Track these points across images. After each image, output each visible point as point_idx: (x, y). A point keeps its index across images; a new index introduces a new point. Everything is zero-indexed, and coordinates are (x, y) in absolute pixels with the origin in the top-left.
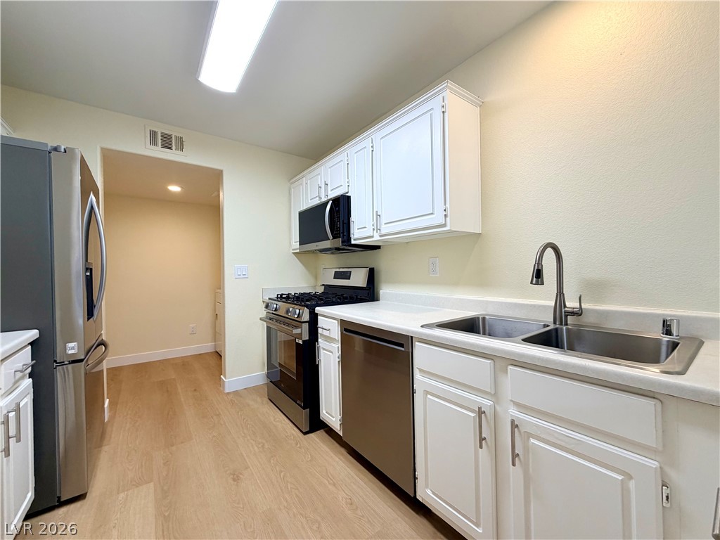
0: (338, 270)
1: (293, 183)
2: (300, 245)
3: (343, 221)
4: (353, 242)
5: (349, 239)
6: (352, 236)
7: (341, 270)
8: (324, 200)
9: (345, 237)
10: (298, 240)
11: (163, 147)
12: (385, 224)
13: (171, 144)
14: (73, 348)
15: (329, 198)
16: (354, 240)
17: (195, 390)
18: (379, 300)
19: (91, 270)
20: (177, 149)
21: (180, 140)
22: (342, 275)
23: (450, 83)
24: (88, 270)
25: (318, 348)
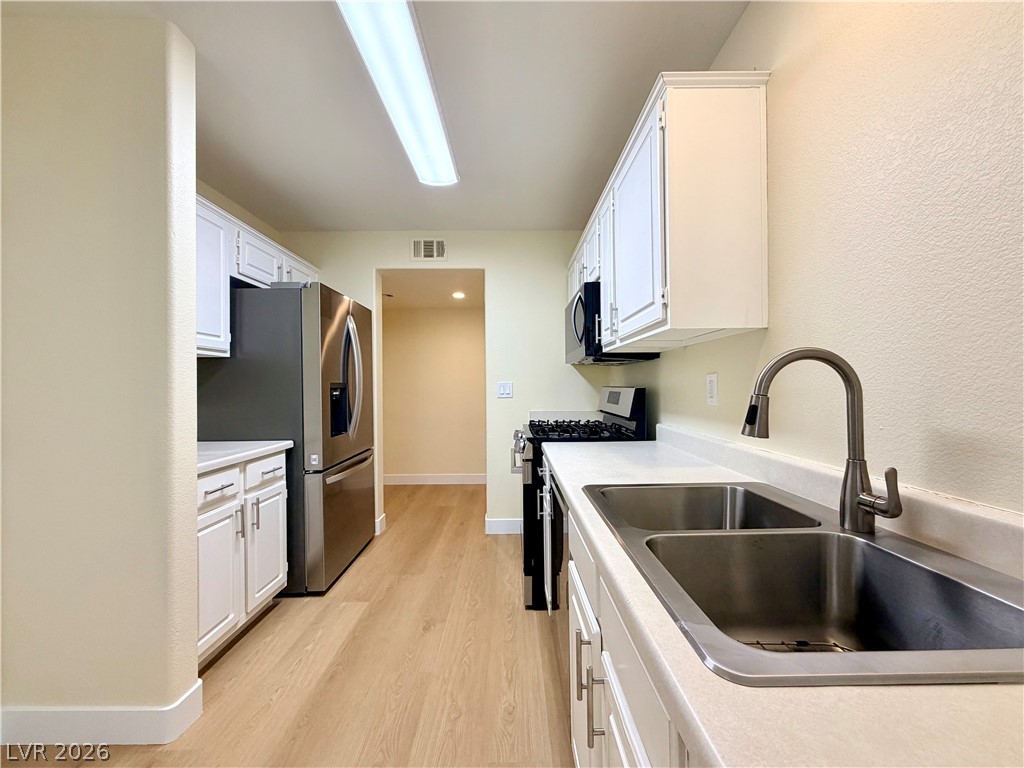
7: (614, 390)
11: (425, 256)
12: (622, 321)
13: (432, 251)
14: (315, 460)
17: (462, 524)
18: (655, 439)
19: (344, 389)
20: (438, 256)
21: (441, 245)
22: (614, 398)
23: (668, 76)
24: (336, 390)
25: (542, 498)
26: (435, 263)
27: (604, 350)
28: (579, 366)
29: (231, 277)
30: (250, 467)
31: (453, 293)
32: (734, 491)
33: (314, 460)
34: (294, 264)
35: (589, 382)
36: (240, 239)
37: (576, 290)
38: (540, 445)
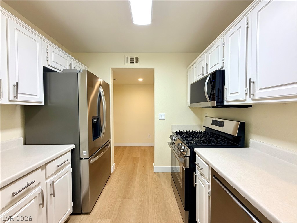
0: (215, 119)
1: (189, 68)
2: (191, 103)
3: (218, 88)
4: (226, 103)
5: (223, 101)
6: (225, 99)
7: (217, 120)
8: (205, 75)
9: (219, 100)
10: (190, 100)
11: (131, 63)
12: (260, 89)
13: (134, 61)
15: (209, 73)
16: (227, 102)
17: (144, 166)
19: (98, 119)
20: (136, 63)
21: (137, 58)
24: (95, 119)
25: (195, 176)
26: (134, 66)
29: (44, 67)
30: (48, 166)
31: (138, 79)
33: (85, 153)
34: (77, 64)
36: (49, 49)
38: (194, 149)
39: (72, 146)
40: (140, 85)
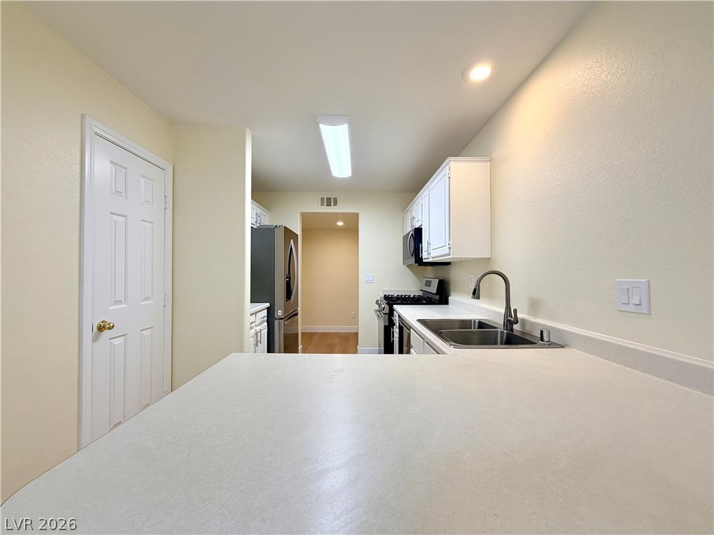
0: (427, 279)
1: (405, 214)
6: (423, 257)
11: (327, 206)
13: (331, 203)
18: (447, 304)
20: (334, 205)
21: (335, 200)
22: (428, 284)
23: (451, 158)
24: (287, 278)
25: (393, 332)
26: (332, 209)
27: (424, 261)
28: (409, 266)
30: (258, 315)
31: (337, 222)
32: (475, 321)
33: (279, 313)
34: (262, 212)
35: (415, 274)
37: (409, 229)
38: (392, 307)
39: (268, 305)
40: (340, 229)
